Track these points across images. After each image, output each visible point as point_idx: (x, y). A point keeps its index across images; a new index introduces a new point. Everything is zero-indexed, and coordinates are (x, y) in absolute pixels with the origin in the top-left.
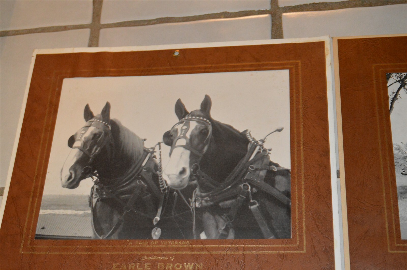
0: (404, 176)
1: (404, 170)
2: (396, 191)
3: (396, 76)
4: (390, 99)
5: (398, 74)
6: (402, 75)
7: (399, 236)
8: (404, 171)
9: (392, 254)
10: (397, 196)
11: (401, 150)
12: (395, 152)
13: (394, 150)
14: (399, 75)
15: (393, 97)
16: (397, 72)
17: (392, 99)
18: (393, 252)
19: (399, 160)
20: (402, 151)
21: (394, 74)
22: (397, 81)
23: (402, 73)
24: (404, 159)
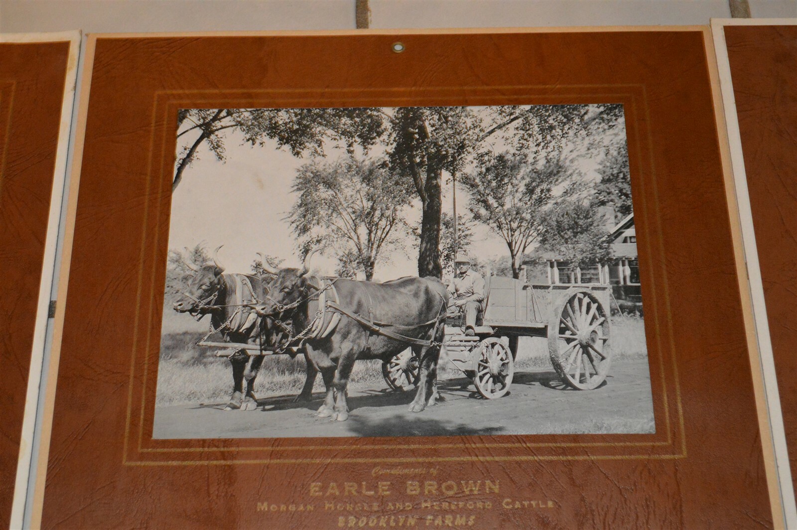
0: (179, 314)
1: (180, 303)
2: (159, 344)
3: (197, 115)
4: (177, 160)
5: (201, 110)
6: (208, 113)
7: (149, 432)
8: (180, 305)
9: (130, 469)
10: (158, 353)
11: (183, 262)
12: (170, 266)
13: (168, 263)
14: (202, 114)
15: (185, 156)
16: (200, 108)
17: (182, 160)
18: (133, 464)
19: (173, 283)
20: (184, 264)
21: (194, 111)
22: (198, 126)
23: (208, 110)
24: (184, 281)
